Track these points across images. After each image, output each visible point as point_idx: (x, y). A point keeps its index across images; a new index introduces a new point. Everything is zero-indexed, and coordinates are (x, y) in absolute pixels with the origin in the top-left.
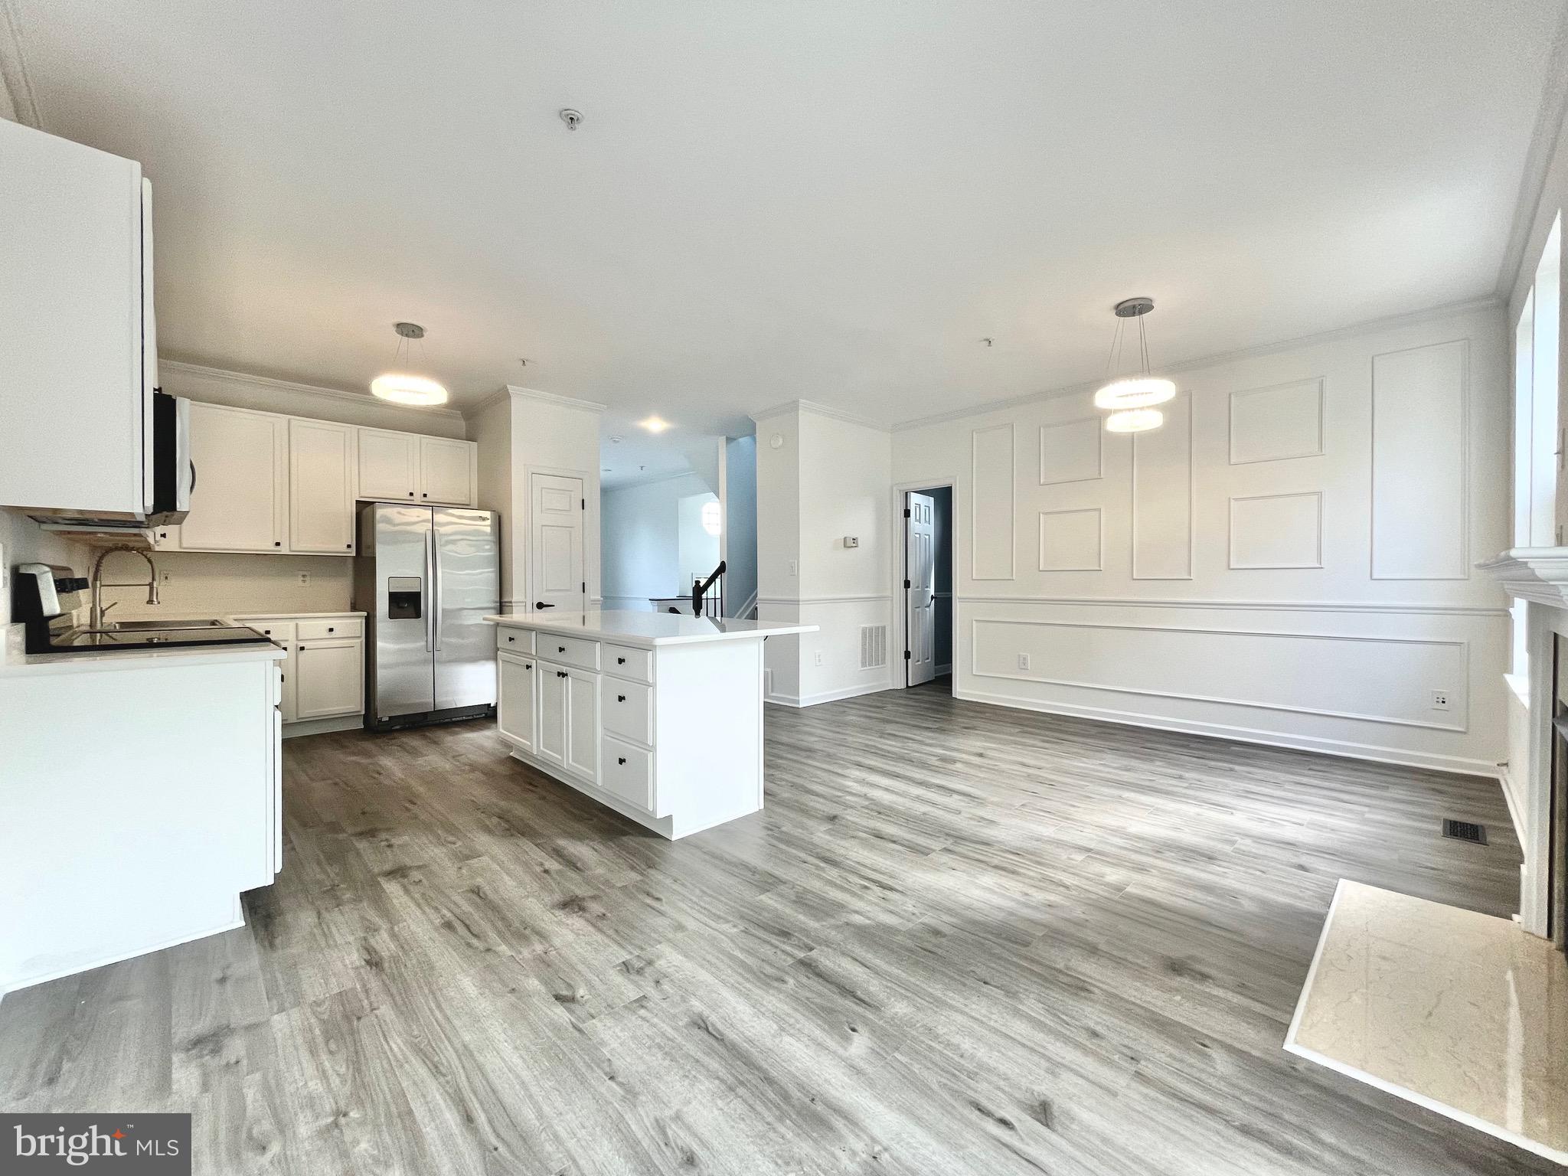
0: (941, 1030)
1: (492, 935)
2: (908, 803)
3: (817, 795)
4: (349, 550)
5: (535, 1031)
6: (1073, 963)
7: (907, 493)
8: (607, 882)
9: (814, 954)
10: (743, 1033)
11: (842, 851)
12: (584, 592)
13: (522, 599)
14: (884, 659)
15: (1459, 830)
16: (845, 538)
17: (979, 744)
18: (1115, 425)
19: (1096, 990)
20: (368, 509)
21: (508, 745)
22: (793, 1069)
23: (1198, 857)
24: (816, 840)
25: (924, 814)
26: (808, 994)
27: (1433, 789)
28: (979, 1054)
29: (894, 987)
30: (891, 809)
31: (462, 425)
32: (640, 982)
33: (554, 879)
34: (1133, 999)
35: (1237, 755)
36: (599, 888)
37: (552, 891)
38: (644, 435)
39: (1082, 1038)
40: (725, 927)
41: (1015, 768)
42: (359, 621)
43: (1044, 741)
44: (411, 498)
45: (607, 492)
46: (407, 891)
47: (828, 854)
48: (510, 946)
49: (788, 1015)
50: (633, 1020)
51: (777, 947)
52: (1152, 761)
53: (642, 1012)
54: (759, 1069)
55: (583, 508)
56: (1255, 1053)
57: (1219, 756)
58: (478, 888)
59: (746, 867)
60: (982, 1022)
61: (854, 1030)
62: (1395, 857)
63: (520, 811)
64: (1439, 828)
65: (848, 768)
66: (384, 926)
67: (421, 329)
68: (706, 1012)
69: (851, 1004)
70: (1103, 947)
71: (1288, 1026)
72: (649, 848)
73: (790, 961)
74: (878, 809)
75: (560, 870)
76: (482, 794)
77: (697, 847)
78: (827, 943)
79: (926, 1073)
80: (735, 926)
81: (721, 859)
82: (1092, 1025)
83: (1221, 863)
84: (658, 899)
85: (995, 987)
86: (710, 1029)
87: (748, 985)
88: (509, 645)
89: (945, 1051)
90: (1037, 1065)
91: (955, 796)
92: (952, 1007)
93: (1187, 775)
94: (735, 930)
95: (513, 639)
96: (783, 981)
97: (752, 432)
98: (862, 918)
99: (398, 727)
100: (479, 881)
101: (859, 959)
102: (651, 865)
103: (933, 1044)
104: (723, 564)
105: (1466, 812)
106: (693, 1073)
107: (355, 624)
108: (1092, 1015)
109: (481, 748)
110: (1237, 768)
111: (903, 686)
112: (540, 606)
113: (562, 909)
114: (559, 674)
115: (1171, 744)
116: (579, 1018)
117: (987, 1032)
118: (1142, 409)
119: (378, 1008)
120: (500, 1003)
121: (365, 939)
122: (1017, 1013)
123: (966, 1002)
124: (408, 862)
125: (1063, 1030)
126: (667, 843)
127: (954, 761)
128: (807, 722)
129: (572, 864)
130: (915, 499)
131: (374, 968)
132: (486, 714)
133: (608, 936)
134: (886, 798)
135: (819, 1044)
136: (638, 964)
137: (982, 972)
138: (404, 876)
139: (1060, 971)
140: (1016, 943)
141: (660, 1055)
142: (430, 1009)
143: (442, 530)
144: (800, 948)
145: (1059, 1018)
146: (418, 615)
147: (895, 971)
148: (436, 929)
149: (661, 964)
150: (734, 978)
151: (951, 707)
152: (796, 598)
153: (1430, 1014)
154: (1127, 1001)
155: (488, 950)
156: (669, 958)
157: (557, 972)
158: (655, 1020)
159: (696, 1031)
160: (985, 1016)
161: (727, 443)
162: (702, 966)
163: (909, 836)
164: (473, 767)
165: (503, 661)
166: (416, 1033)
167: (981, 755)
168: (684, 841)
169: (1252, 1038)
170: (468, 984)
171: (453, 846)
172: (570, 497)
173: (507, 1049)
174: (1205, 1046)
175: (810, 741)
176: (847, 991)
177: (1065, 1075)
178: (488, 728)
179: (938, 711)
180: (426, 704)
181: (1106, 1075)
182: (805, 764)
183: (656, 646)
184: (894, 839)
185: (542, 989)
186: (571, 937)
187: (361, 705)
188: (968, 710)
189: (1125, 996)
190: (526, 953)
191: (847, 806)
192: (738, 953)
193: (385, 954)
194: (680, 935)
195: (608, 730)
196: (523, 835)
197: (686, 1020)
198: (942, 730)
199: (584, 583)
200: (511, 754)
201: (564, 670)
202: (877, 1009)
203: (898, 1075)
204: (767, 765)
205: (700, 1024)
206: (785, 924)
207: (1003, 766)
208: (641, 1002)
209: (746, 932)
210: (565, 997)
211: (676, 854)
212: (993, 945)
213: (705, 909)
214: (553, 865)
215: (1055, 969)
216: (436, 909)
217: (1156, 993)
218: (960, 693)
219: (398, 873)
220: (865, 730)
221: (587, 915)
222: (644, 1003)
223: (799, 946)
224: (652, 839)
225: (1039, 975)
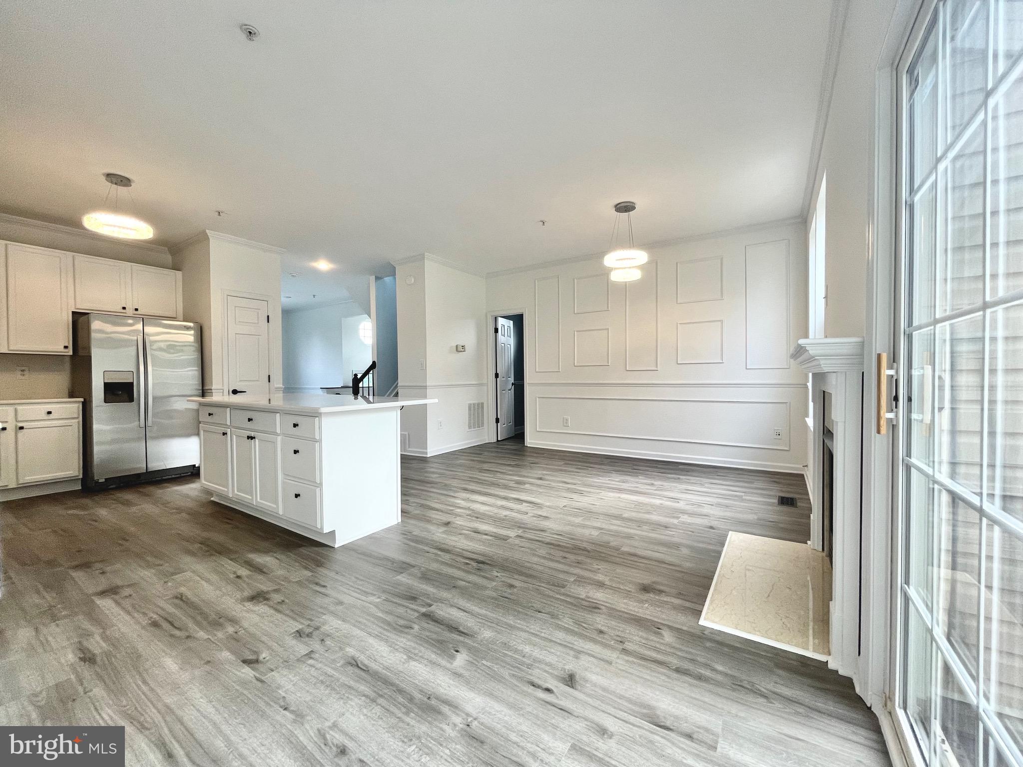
0: (512, 643)
1: (191, 625)
2: (496, 510)
3: (437, 510)
4: (66, 350)
5: (227, 688)
6: (591, 594)
7: (496, 318)
8: (286, 579)
9: (433, 608)
10: (382, 664)
11: (453, 544)
12: (269, 382)
13: (220, 387)
14: (483, 423)
15: (786, 501)
16: (457, 346)
17: (540, 472)
18: (615, 277)
19: (603, 607)
20: (82, 319)
21: (209, 492)
22: (416, 682)
23: (660, 528)
24: (435, 538)
25: (506, 516)
26: (428, 634)
27: (775, 482)
28: (534, 654)
29: (484, 621)
30: (484, 514)
31: (169, 258)
32: (309, 642)
33: (245, 581)
34: (623, 610)
35: (682, 470)
36: (279, 584)
37: (242, 590)
38: (316, 273)
39: (595, 635)
40: (371, 598)
41: (560, 485)
42: (76, 405)
43: (577, 469)
44: (124, 311)
45: (288, 313)
46: (117, 603)
47: (443, 546)
48: (207, 632)
49: (414, 648)
50: (304, 668)
51: (407, 607)
52: (637, 476)
53: (311, 662)
54: (392, 684)
55: (268, 322)
56: (685, 628)
57: (673, 471)
58: (182, 595)
59: (387, 559)
60: (536, 635)
61: (457, 651)
62: (756, 517)
63: (218, 537)
64: (776, 501)
65: (459, 492)
66: (96, 631)
67: (128, 180)
68: (357, 655)
69: (455, 636)
70: (607, 583)
71: (701, 612)
72: (318, 554)
73: (416, 614)
74: (476, 515)
75: (250, 575)
76: (187, 529)
77: (354, 550)
78: (441, 600)
79: (502, 670)
80: (379, 598)
81: (370, 556)
82: (599, 627)
83: (672, 529)
84: (324, 586)
85: (545, 613)
86: (360, 665)
87: (386, 633)
88: (209, 419)
89: (514, 655)
90: (568, 654)
91: (524, 504)
92: (518, 629)
93: (656, 483)
94: (379, 600)
95: (212, 414)
96: (411, 628)
97: (393, 273)
98: (464, 583)
99: (113, 486)
100: (183, 589)
101: (462, 608)
102: (319, 564)
103: (507, 652)
104: (374, 363)
105: (788, 492)
106: (347, 695)
107: (74, 407)
108: (600, 621)
109: (187, 496)
110: (681, 477)
111: (495, 441)
112: (235, 392)
113: (250, 601)
114: (249, 437)
115: (647, 466)
116: (262, 673)
117: (540, 640)
118: (630, 268)
119: (91, 690)
120: (197, 672)
121: (80, 642)
122: (559, 627)
123: (528, 625)
124: (119, 582)
125: (584, 632)
126: (331, 550)
127: (525, 484)
128: (432, 466)
129: (259, 570)
130: (501, 321)
131: (87, 663)
132: (192, 472)
133: (287, 615)
134: (483, 509)
135: (434, 663)
136: (308, 630)
137: (538, 605)
138: (116, 593)
139: (583, 599)
140: (558, 586)
141: (322, 688)
142: (138, 686)
143: (152, 338)
144: (423, 606)
145: (582, 626)
146: (131, 399)
147: (483, 612)
148: (143, 628)
149: (325, 628)
150: (377, 630)
151: (524, 451)
152: (424, 384)
153: (769, 596)
154: (620, 611)
155: (188, 637)
156: (331, 624)
157: (244, 645)
158: (320, 665)
159: (350, 668)
160: (539, 631)
161: (376, 279)
162: (354, 626)
163: (495, 530)
164: (180, 510)
165: (204, 431)
166: (124, 703)
167: (541, 479)
168: (344, 547)
169: (682, 620)
170: (171, 664)
171: (161, 568)
172: (258, 314)
173: (202, 703)
174: (659, 629)
175: (434, 477)
176: (453, 628)
177: (583, 657)
178: (193, 482)
179: (515, 454)
180: (140, 468)
181: (607, 654)
182: (431, 492)
183: (321, 413)
184: (487, 532)
185: (231, 657)
186: (257, 619)
187: (79, 471)
188: (533, 452)
189: (619, 609)
190: (220, 635)
191: (457, 515)
192: (380, 614)
193: (97, 651)
194: (340, 608)
195: (288, 475)
196: (220, 553)
197: (342, 662)
198: (517, 466)
199: (269, 376)
200: (212, 499)
201: (252, 434)
202: (472, 636)
203: (484, 673)
204: (403, 494)
205: (354, 663)
206: (413, 592)
207: (553, 484)
208: (309, 655)
209: (387, 600)
210: (251, 660)
211: (339, 556)
212: (545, 589)
213: (358, 589)
214: (244, 572)
215: (579, 598)
216: (145, 614)
217: (635, 604)
218: (530, 443)
219: (111, 591)
220: (471, 468)
221: (271, 603)
222: (312, 656)
223: (422, 605)
224: (320, 548)
225: (571, 604)
